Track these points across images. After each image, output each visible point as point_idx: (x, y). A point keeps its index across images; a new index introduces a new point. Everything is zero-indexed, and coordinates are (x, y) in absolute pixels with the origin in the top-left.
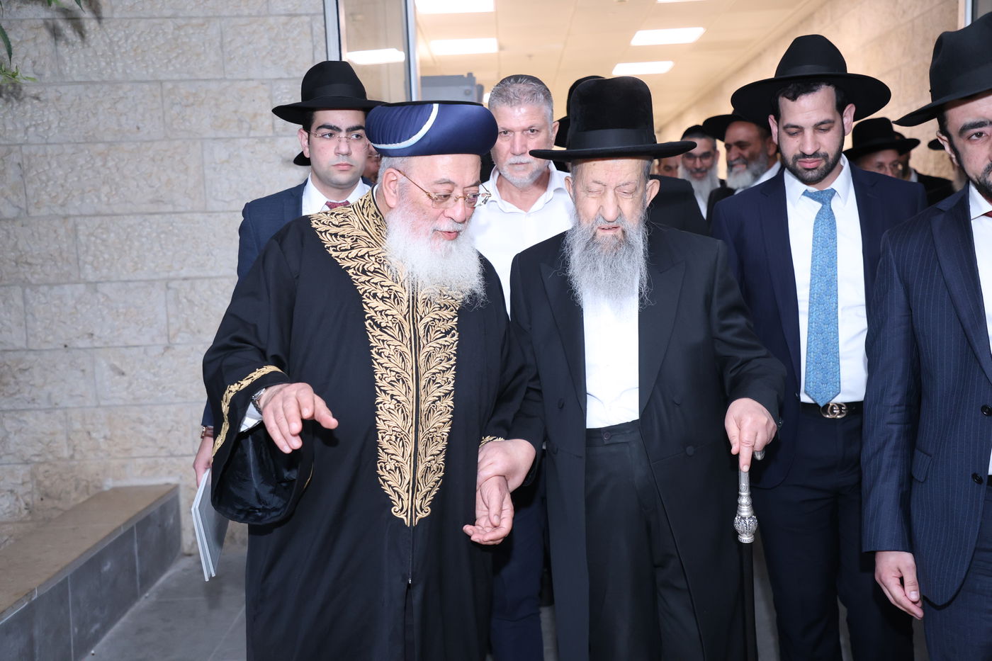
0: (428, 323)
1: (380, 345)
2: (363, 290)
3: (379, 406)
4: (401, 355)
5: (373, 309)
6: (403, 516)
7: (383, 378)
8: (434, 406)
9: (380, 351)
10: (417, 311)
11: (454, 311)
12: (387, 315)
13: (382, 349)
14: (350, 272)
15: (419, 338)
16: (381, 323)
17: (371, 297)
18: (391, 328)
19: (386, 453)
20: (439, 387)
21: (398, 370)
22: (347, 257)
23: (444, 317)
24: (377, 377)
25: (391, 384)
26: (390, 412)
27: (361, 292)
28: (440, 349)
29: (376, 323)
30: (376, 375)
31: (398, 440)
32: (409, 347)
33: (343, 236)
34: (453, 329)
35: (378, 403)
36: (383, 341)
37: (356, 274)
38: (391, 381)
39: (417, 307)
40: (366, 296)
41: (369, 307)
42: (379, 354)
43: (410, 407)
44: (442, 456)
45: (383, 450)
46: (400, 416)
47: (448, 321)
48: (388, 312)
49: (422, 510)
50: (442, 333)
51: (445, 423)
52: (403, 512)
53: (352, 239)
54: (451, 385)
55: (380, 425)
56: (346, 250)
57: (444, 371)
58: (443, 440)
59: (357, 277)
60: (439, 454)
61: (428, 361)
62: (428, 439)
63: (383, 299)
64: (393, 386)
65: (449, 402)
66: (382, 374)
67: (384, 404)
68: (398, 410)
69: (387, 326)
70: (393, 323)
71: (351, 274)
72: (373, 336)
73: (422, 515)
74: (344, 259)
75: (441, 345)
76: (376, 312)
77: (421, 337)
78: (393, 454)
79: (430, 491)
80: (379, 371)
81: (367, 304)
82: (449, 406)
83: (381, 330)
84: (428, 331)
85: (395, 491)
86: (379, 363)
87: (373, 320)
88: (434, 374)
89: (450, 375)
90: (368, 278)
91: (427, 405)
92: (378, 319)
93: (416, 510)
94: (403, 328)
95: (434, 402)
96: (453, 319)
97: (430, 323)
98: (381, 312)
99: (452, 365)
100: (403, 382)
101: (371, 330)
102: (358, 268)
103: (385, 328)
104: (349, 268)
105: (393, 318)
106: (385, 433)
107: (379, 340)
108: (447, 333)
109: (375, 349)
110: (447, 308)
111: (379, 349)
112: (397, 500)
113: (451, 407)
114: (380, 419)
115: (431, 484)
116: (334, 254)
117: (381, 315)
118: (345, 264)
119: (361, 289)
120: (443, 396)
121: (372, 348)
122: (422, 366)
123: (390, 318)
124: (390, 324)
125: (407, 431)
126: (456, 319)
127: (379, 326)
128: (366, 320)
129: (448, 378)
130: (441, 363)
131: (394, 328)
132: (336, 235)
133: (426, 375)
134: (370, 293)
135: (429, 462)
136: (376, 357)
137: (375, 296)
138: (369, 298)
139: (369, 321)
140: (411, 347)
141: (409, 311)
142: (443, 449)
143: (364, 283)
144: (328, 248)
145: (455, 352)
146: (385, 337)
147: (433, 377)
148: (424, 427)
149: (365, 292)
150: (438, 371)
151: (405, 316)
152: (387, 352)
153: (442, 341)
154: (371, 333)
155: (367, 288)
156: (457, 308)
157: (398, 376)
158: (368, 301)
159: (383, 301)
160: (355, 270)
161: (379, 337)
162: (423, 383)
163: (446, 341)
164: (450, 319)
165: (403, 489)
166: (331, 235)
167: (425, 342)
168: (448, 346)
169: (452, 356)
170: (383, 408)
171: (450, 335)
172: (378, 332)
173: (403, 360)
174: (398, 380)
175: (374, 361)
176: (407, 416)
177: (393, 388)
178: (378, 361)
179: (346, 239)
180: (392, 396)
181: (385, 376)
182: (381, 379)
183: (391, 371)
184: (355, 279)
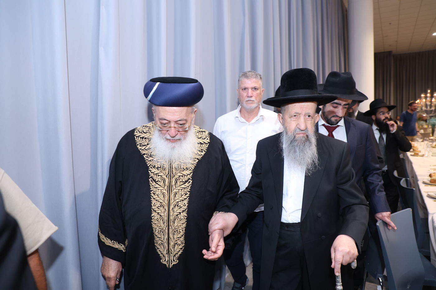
0: (177, 178)
1: (155, 190)
2: (149, 164)
3: (153, 217)
4: (163, 194)
5: (153, 173)
6: (166, 263)
7: (155, 204)
8: (177, 217)
9: (155, 192)
10: (172, 173)
11: (192, 170)
12: (159, 176)
13: (155, 191)
14: (145, 156)
15: (172, 186)
16: (156, 179)
17: (153, 168)
18: (160, 181)
19: (157, 237)
20: (180, 208)
21: (161, 201)
22: (145, 149)
23: (185, 174)
24: (152, 205)
25: (158, 208)
26: (157, 220)
27: (148, 165)
28: (182, 190)
29: (153, 180)
30: (152, 203)
31: (162, 232)
32: (167, 190)
33: (145, 138)
34: (189, 179)
35: (152, 216)
36: (156, 188)
37: (148, 157)
38: (158, 206)
39: (172, 171)
40: (151, 167)
41: (151, 172)
42: (154, 194)
43: (166, 218)
44: (183, 237)
45: (156, 236)
46: (162, 222)
47: (187, 176)
48: (159, 174)
49: (174, 261)
50: (183, 182)
51: (183, 224)
52: (166, 261)
53: (148, 140)
54: (186, 206)
55: (154, 226)
56: (145, 145)
57: (183, 200)
58: (183, 231)
59: (147, 158)
60: (181, 237)
61: (175, 196)
62: (175, 231)
63: (158, 168)
64: (159, 208)
65: (185, 214)
66: (154, 203)
67: (155, 217)
68: (161, 220)
69: (158, 181)
70: (161, 179)
71: (145, 157)
72: (152, 185)
73: (174, 263)
74: (143, 150)
75: (182, 188)
76: (154, 174)
77: (173, 185)
78: (160, 238)
79: (177, 253)
80: (153, 202)
81: (150, 171)
82: (185, 216)
83: (156, 183)
84: (177, 182)
85: (161, 253)
86: (153, 198)
87: (152, 178)
88: (178, 202)
89: (186, 202)
90: (152, 158)
91: (174, 217)
92: (155, 177)
93: (171, 261)
94: (165, 181)
95: (177, 215)
96: (190, 174)
97: (178, 178)
98: (156, 174)
99: (187, 197)
100: (163, 207)
101: (151, 183)
102: (149, 154)
103: (157, 181)
104: (144, 154)
105: (161, 177)
106: (156, 229)
107: (154, 187)
108: (186, 182)
109: (153, 191)
110: (187, 169)
111: (154, 192)
112: (163, 257)
113: (186, 216)
114: (153, 223)
115: (178, 250)
116: (140, 148)
117: (156, 175)
118: (143, 152)
119: (148, 164)
120: (182, 212)
121: (151, 191)
122: (172, 199)
123: (160, 177)
124: (160, 180)
125: (165, 229)
126: (192, 174)
127: (155, 181)
128: (150, 178)
129: (185, 203)
130: (181, 196)
131: (161, 182)
132: (143, 138)
133: (174, 203)
134: (152, 165)
135: (176, 241)
136: (152, 195)
137: (154, 167)
138: (152, 168)
139: (151, 179)
140: (168, 190)
141: (169, 173)
142: (183, 235)
143: (150, 161)
144: (138, 145)
145: (189, 190)
146: (157, 186)
147: (177, 204)
148: (172, 227)
149: (150, 165)
150: (180, 200)
151: (167, 175)
152: (157, 193)
153: (183, 186)
154: (151, 184)
155: (151, 163)
156: (193, 168)
157: (161, 204)
158: (151, 169)
159: (158, 169)
160: (147, 155)
161: (154, 186)
162: (172, 207)
163: (185, 186)
164: (188, 174)
165: (165, 253)
166: (141, 138)
167: (175, 187)
168: (186, 188)
169: (188, 192)
170: (154, 218)
171: (188, 182)
172: (154, 183)
173: (164, 197)
174: (161, 206)
175: (152, 197)
176: (165, 222)
177: (159, 210)
178: (153, 197)
179: (146, 140)
180: (158, 213)
181: (156, 204)
182: (154, 206)
183: (158, 202)
184: (146, 159)
